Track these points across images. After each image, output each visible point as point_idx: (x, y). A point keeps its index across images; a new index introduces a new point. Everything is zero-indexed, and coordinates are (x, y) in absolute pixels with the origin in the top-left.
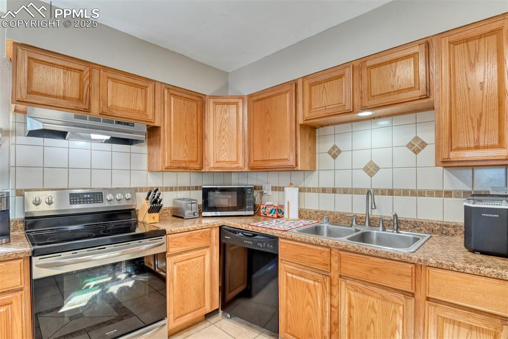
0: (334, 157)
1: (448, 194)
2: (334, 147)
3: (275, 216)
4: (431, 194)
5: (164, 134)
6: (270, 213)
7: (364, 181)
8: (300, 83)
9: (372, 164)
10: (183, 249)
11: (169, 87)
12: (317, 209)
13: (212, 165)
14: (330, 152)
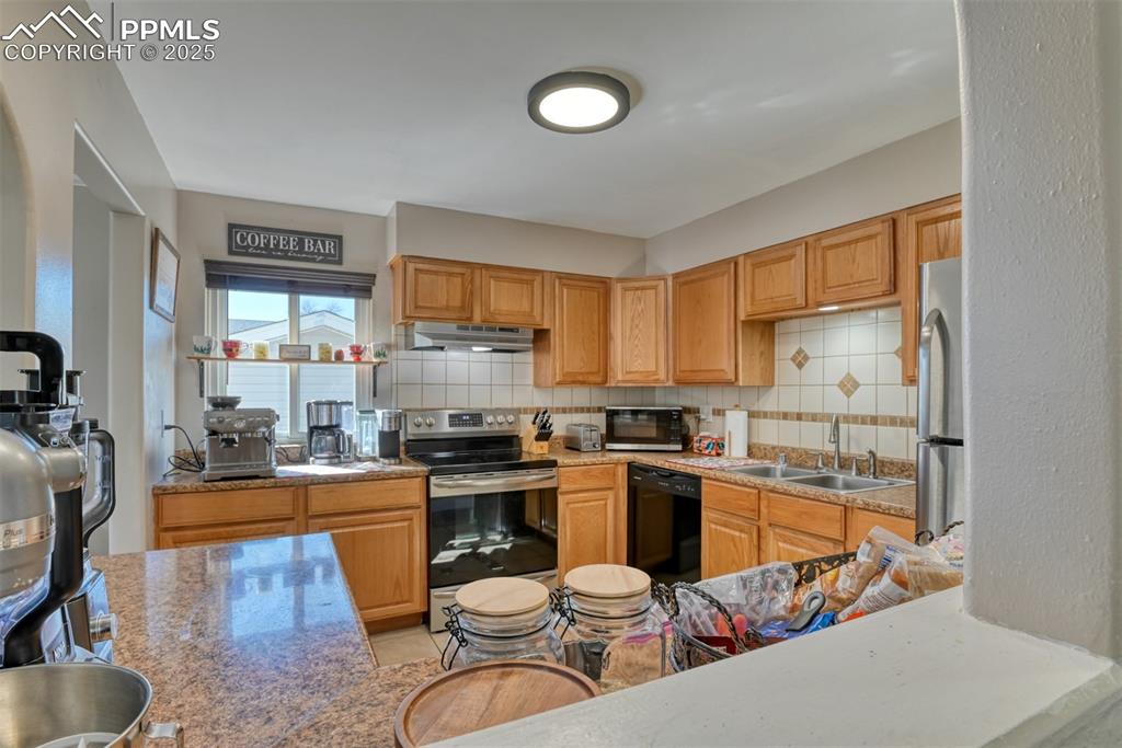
0: (800, 366)
2: (800, 352)
3: (714, 453)
5: (555, 339)
6: (707, 448)
7: (837, 404)
8: (741, 260)
9: (849, 377)
10: (577, 487)
11: (561, 276)
12: (775, 443)
13: (620, 377)
14: (793, 359)
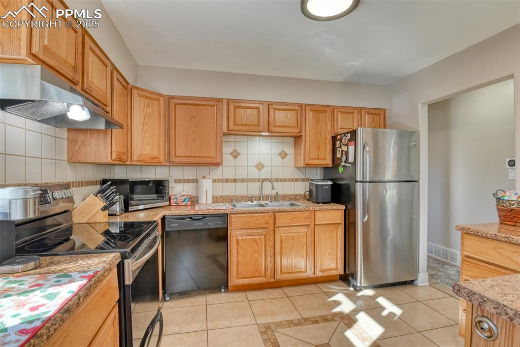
0: (235, 157)
1: (296, 180)
2: (235, 151)
3: (189, 203)
4: (289, 180)
6: (183, 202)
7: (255, 174)
9: (260, 163)
12: (221, 194)
14: (231, 154)
